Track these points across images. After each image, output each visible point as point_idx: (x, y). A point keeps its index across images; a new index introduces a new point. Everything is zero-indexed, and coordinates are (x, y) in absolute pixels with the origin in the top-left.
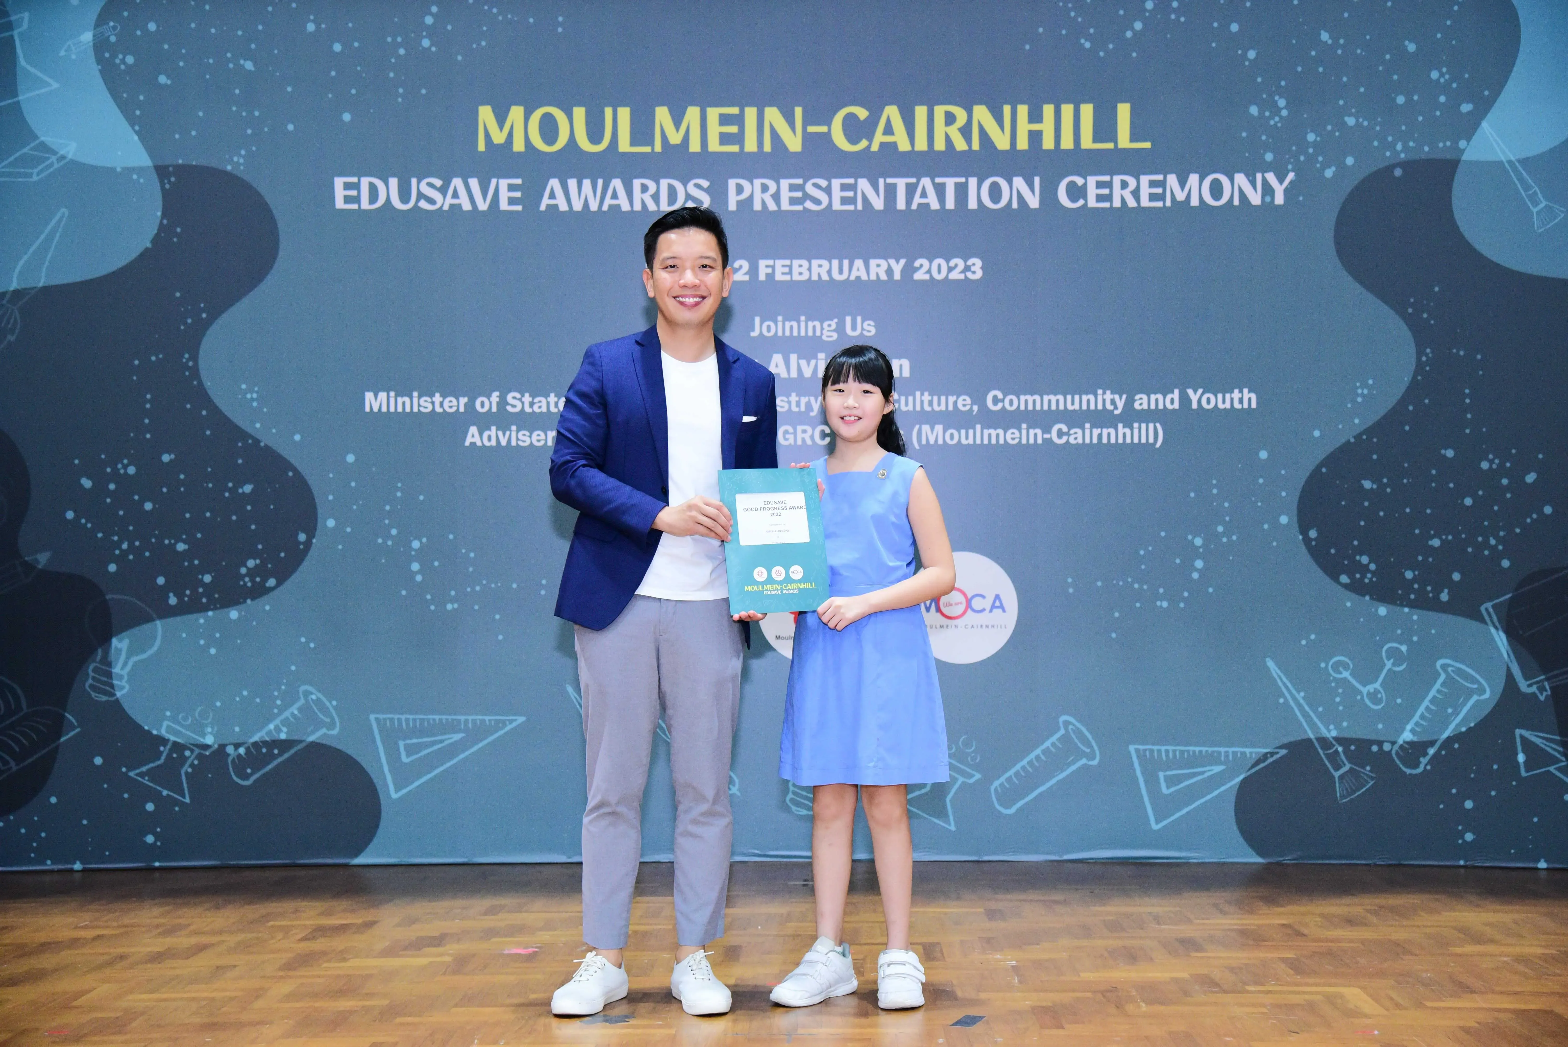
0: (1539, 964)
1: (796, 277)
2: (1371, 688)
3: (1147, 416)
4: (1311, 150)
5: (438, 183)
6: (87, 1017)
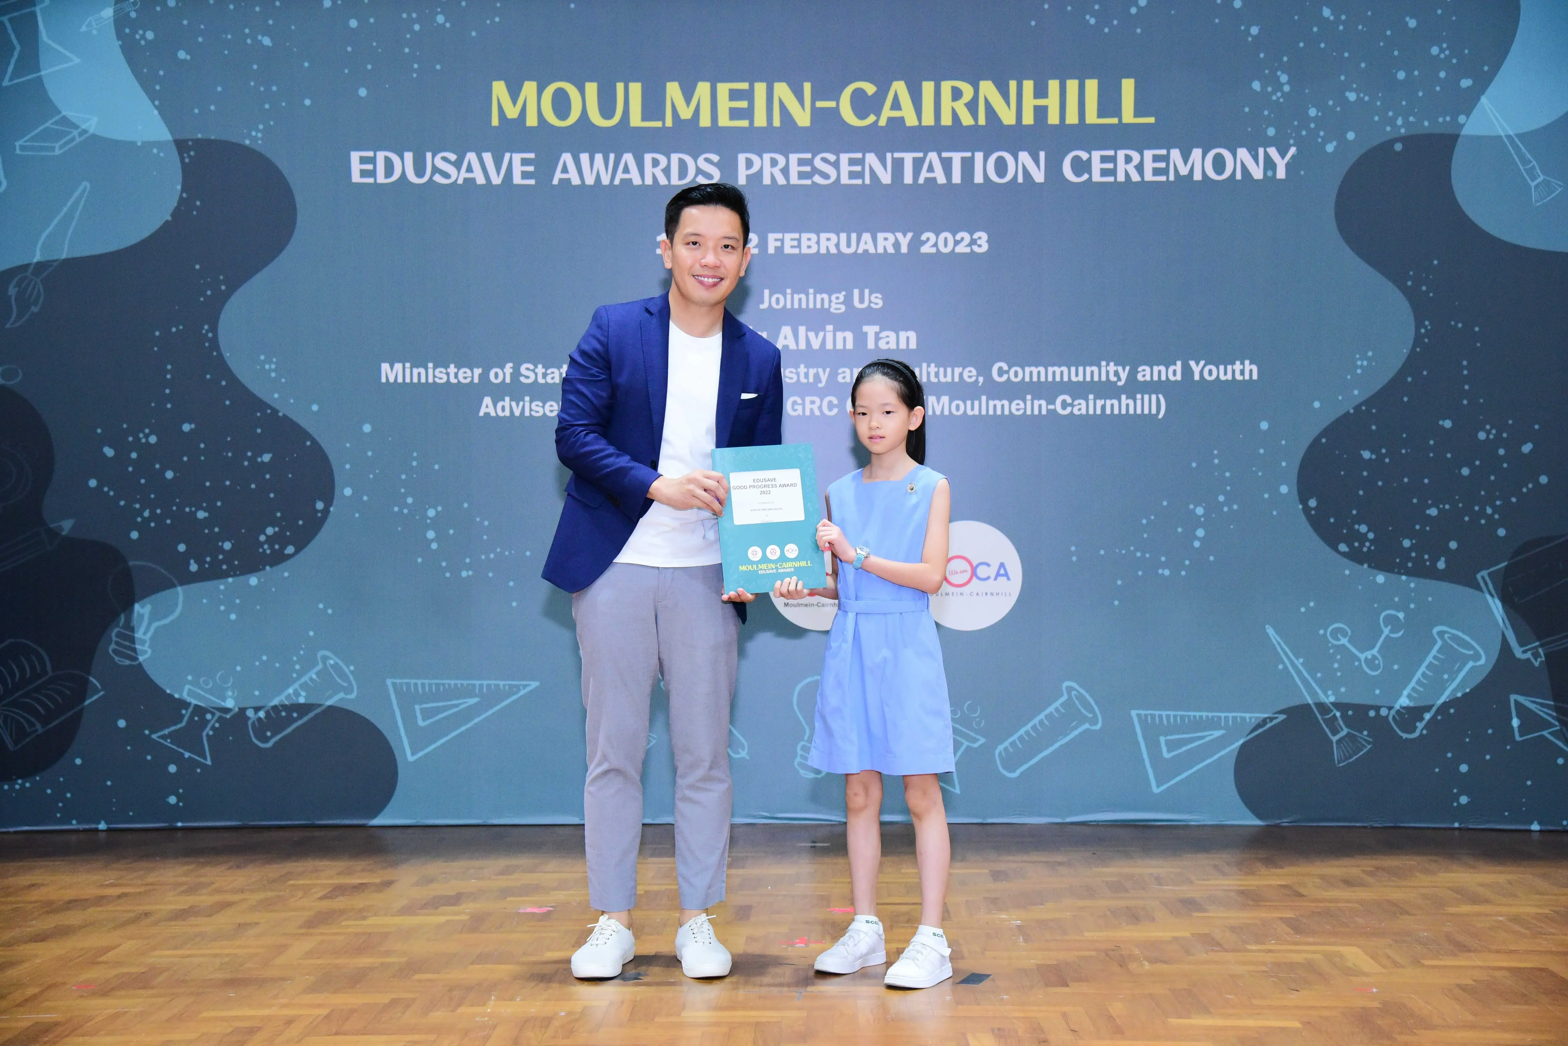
0: (1534, 923)
1: (805, 250)
2: (1369, 654)
3: (1151, 387)
4: (1312, 125)
5: (453, 157)
6: (113, 972)
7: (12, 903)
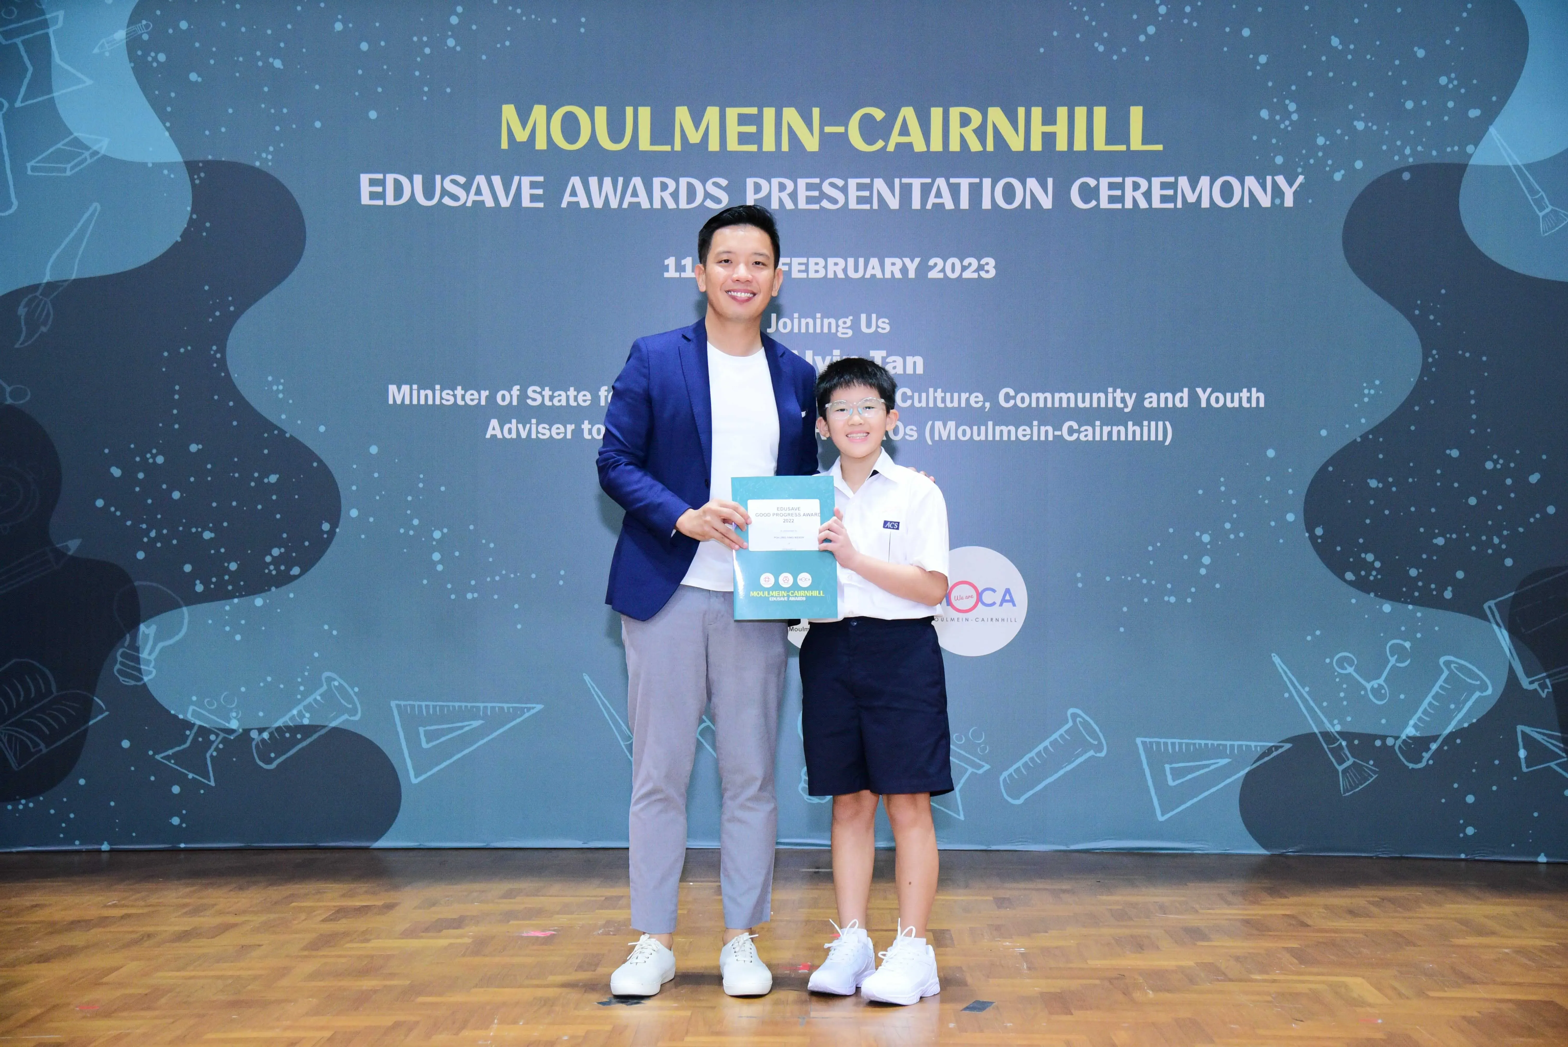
0: (1540, 956)
1: (812, 275)
2: (1375, 684)
3: (1157, 414)
4: (1320, 154)
5: (462, 180)
6: (119, 993)
7: (16, 923)
